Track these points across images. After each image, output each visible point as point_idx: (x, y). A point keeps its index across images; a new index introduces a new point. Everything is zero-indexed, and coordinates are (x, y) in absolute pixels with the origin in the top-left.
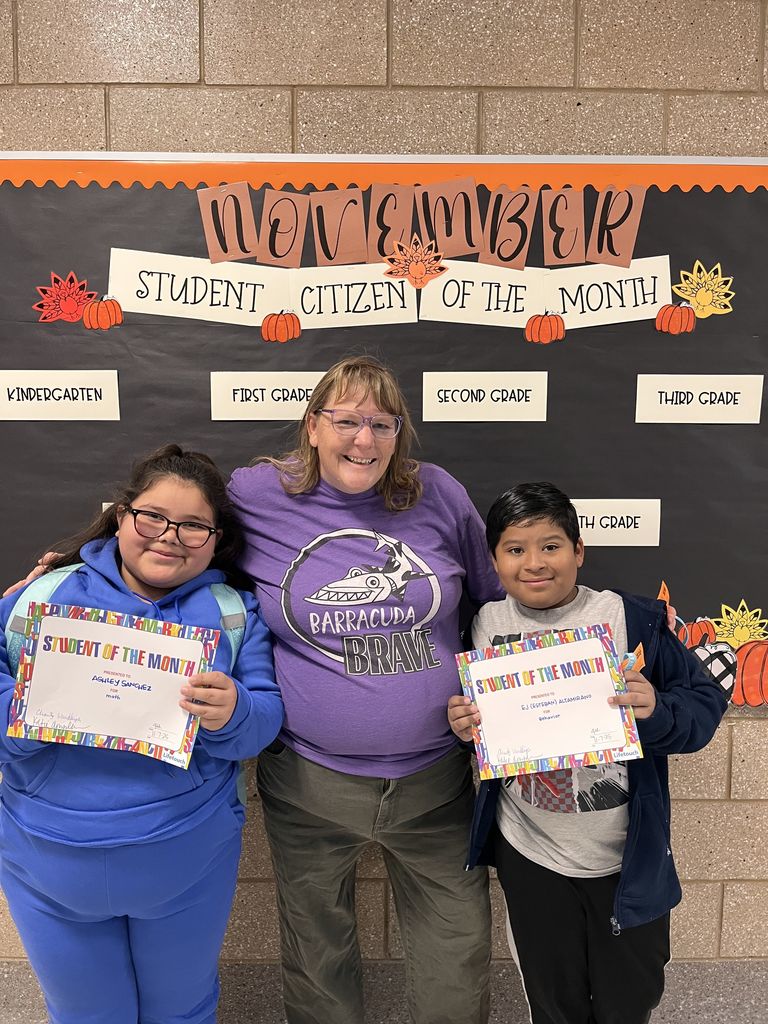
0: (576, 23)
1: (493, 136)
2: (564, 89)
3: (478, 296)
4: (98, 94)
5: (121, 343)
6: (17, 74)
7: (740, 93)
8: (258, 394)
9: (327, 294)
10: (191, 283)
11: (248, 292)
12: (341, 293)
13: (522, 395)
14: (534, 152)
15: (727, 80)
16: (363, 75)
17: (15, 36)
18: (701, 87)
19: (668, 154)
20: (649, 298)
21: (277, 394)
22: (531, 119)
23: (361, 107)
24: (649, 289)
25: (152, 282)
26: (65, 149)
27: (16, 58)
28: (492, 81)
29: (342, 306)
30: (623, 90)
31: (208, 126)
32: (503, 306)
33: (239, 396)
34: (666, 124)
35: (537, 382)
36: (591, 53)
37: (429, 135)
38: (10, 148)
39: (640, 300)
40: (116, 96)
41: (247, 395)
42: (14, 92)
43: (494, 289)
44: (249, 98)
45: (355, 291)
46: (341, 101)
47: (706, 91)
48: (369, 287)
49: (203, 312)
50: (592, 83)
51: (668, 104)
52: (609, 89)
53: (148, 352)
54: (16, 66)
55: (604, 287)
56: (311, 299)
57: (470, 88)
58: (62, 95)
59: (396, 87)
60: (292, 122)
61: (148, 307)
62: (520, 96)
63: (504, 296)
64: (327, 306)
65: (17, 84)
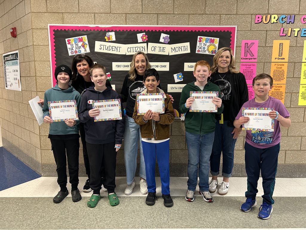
0: (174, 3)
1: (160, 22)
2: (171, 14)
3: (157, 49)
4: (93, 15)
5: (97, 57)
6: (79, 11)
7: (202, 14)
8: (120, 66)
9: (132, 49)
10: (109, 47)
11: (118, 48)
12: (134, 49)
13: (165, 66)
14: (167, 25)
15: (199, 12)
16: (138, 11)
17: (79, 4)
18: (195, 13)
19: (189, 25)
20: (186, 50)
21: (123, 66)
22: (166, 19)
23: (137, 17)
24: (186, 48)
25: (102, 47)
26: (88, 24)
27: (79, 8)
28: (159, 13)
29: (134, 51)
30: (181, 14)
31: (112, 20)
32: (161, 51)
33: (117, 66)
34: (189, 20)
35: (167, 64)
36: (176, 8)
37: (149, 22)
38: (78, 24)
39: (185, 50)
40: (96, 15)
41: (118, 66)
42: (79, 14)
43: (160, 48)
44: (118, 15)
45: (137, 48)
46: (134, 16)
47: (196, 14)
48: (139, 48)
49: (111, 52)
50: (176, 13)
51: (189, 16)
52: (179, 14)
53: (102, 59)
54: (79, 9)
55: (179, 48)
56: (129, 50)
57: (156, 14)
58: (87, 15)
59: (143, 13)
60: (126, 19)
61: (102, 51)
62: (164, 15)
63: (162, 49)
64: (132, 51)
65: (79, 12)
